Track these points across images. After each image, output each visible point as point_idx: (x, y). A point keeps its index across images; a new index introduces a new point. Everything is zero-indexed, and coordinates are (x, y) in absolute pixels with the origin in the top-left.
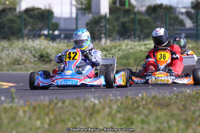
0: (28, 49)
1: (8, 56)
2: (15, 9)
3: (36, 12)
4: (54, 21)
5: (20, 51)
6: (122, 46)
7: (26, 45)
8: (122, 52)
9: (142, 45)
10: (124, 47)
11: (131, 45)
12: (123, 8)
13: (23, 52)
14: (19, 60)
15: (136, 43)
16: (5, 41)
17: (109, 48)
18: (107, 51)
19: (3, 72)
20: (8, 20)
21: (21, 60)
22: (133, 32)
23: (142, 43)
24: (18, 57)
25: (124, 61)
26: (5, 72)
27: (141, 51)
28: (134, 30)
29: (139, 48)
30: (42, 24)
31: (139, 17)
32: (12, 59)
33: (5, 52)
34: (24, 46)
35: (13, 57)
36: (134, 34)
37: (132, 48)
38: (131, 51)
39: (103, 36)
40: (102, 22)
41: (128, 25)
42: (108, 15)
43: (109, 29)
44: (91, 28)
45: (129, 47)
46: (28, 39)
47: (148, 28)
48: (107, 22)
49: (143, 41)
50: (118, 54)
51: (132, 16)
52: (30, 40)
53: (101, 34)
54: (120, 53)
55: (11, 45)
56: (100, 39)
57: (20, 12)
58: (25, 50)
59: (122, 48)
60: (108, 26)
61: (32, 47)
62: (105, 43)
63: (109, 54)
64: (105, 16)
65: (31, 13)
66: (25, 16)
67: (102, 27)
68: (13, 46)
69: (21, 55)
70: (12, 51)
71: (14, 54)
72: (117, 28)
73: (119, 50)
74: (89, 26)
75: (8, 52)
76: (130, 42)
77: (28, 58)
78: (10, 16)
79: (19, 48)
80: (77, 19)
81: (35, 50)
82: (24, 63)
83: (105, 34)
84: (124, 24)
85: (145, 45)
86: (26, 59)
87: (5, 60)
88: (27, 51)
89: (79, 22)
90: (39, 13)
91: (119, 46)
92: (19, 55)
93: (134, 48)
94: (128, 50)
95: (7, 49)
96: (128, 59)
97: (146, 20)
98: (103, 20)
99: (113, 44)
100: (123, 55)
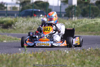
0: (36, 22)
1: (26, 25)
2: (30, 1)
3: (40, 3)
4: (49, 8)
5: (32, 23)
6: (83, 21)
7: (35, 20)
8: (83, 24)
9: (93, 21)
10: (84, 21)
11: (87, 21)
12: (84, 2)
13: (33, 23)
14: (31, 27)
15: (90, 20)
16: (25, 18)
17: (76, 22)
18: (76, 23)
19: (23, 34)
20: (27, 7)
21: (32, 27)
22: (88, 14)
23: (93, 19)
24: (31, 26)
25: (84, 29)
26: (24, 34)
27: (93, 24)
28: (89, 13)
29: (91, 22)
30: (44, 9)
31: (92, 6)
32: (28, 27)
33: (24, 23)
34: (34, 20)
35: (28, 26)
36: (89, 15)
37: (88, 22)
38: (87, 23)
39: (74, 15)
40: (73, 9)
41: (86, 10)
42: (76, 5)
43: (77, 12)
44: (68, 11)
45: (86, 22)
46: (36, 17)
47: (96, 12)
48: (76, 9)
49: (94, 18)
50: (81, 25)
51: (88, 6)
52: (37, 17)
53: (72, 15)
54: (82, 24)
55: (27, 20)
56: (72, 17)
57: (32, 3)
58: (34, 22)
59: (83, 22)
60: (76, 11)
61: (38, 21)
62: (75, 19)
63: (76, 25)
64: (75, 6)
65: (38, 3)
66: (35, 5)
67: (73, 11)
68: (28, 20)
69: (32, 25)
70: (28, 23)
71: (29, 24)
72: (81, 12)
73: (81, 23)
74: (67, 11)
75: (26, 23)
76: (87, 19)
77: (36, 27)
78: (27, 5)
79: (31, 22)
80: (61, 7)
81: (39, 22)
82: (34, 29)
83: (74, 14)
84: (84, 10)
85: (95, 21)
86: (35, 27)
87: (24, 27)
88: (35, 23)
89: (62, 8)
90: (42, 4)
91: (81, 21)
92: (31, 25)
93: (89, 22)
94: (86, 23)
95: (25, 22)
96: (86, 28)
97: (95, 8)
98: (74, 8)
99: (79, 20)
100: (83, 26)
